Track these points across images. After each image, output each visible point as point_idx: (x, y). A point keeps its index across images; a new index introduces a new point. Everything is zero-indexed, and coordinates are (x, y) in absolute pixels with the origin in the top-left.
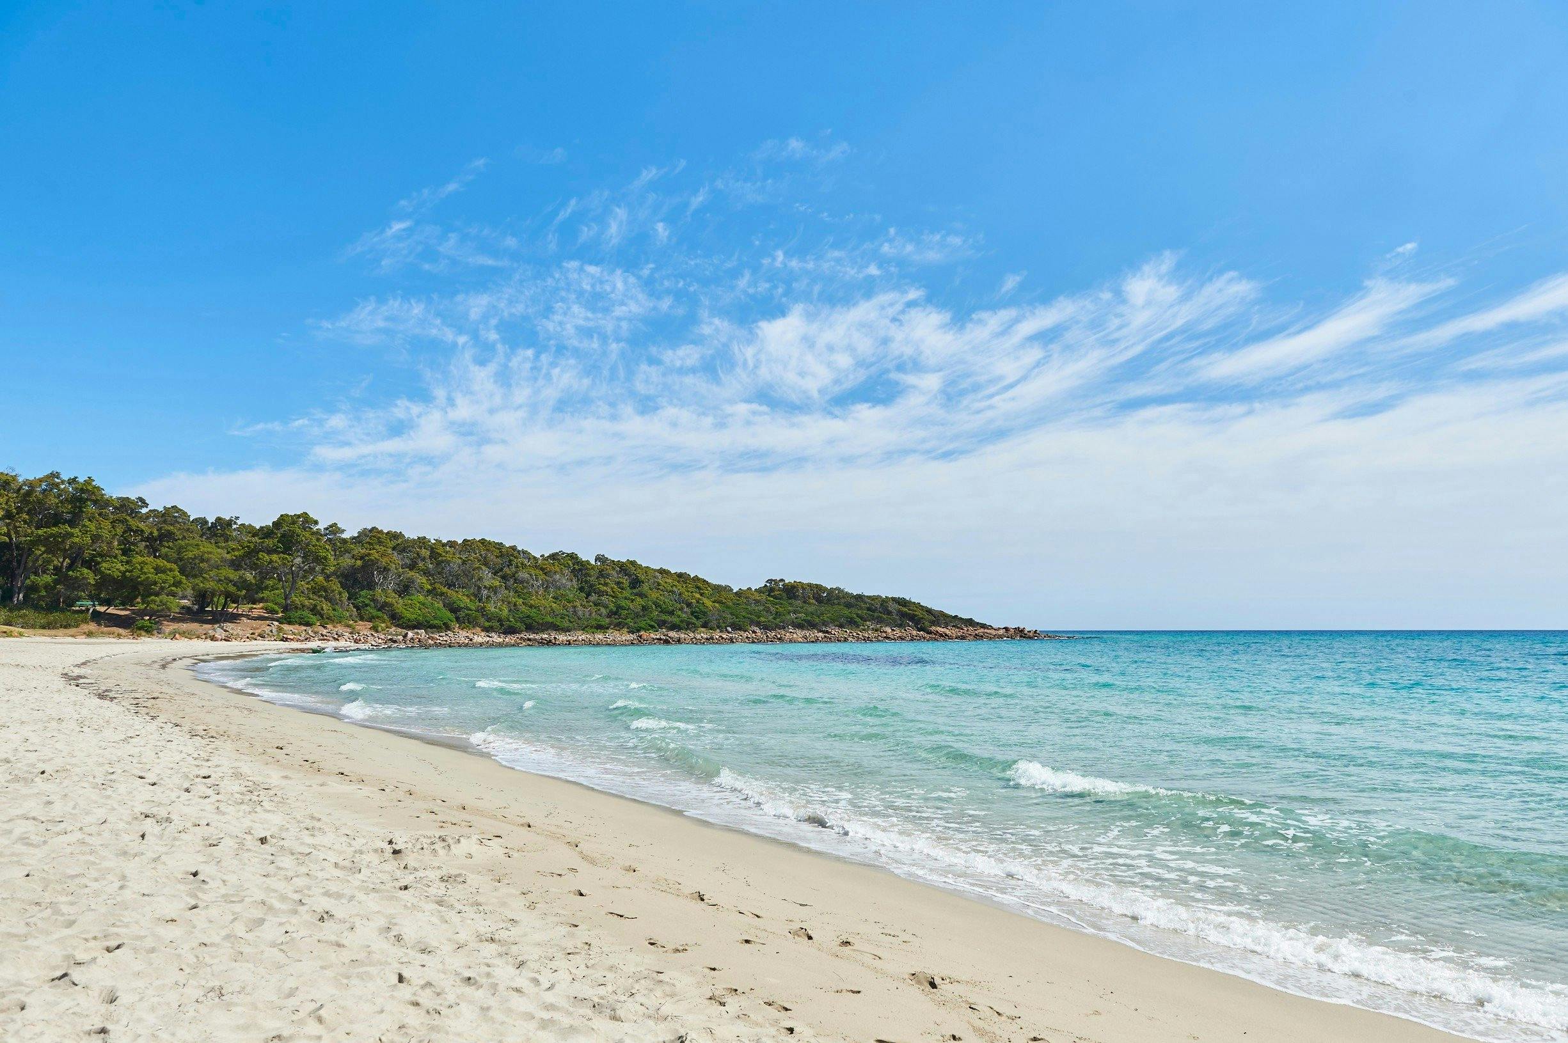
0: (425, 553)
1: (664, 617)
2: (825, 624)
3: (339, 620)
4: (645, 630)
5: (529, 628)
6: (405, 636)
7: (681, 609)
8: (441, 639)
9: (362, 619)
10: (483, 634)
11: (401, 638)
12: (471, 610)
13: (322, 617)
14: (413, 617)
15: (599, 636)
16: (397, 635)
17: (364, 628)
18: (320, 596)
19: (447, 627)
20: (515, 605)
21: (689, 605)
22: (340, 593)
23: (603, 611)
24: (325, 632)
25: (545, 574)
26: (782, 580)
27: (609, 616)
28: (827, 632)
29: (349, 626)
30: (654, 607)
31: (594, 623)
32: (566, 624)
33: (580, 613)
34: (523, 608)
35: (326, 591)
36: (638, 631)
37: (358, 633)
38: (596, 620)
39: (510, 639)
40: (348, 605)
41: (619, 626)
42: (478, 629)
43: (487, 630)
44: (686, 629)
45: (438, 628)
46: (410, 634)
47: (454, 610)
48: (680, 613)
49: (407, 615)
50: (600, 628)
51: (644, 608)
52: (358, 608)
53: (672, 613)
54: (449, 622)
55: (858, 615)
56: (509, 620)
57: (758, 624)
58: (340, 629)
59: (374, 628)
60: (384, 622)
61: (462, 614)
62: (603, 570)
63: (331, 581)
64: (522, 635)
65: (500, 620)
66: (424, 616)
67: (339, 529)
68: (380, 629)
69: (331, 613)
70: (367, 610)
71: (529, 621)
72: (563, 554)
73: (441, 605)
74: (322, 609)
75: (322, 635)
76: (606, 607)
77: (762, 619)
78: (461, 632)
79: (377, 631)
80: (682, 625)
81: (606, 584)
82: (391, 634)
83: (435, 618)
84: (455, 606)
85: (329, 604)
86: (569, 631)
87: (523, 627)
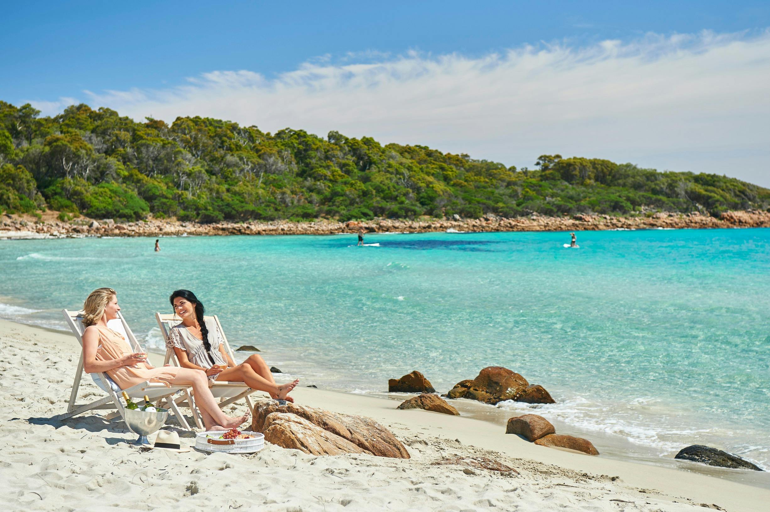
0: (126, 136)
1: (384, 204)
2: (582, 210)
3: (27, 209)
4: (356, 218)
5: (229, 217)
6: (91, 225)
7: (406, 195)
8: (130, 228)
9: (51, 208)
10: (178, 223)
11: (85, 227)
12: (166, 198)
13: (9, 207)
14: (102, 206)
15: (304, 225)
16: (83, 225)
17: (50, 217)
18: (9, 185)
19: (138, 217)
20: (218, 192)
21: (417, 190)
22: (28, 182)
23: (316, 197)
24: (8, 221)
25: (259, 156)
26: (558, 156)
27: (322, 203)
28: (580, 219)
29: (35, 216)
30: (374, 192)
31: (300, 211)
32: (270, 212)
33: (288, 200)
34: (226, 196)
35: (13, 179)
36: (349, 219)
37: (43, 223)
38: (304, 208)
39: (203, 229)
40: (36, 194)
41: (329, 214)
42: (174, 218)
43: (183, 219)
44: (405, 217)
45: (128, 218)
46: (96, 224)
47: (149, 197)
48: (403, 199)
49: (96, 203)
50: (307, 216)
51: (365, 194)
52: (46, 197)
53: (395, 199)
54: (141, 211)
55: (628, 199)
56: (206, 209)
57: (495, 211)
58: (25, 218)
59: (61, 218)
60: (72, 211)
61: (156, 203)
62: (328, 151)
63: (20, 168)
64: (220, 226)
65: (197, 209)
66: (114, 204)
67: (33, 110)
68: (66, 218)
69: (18, 202)
70: (56, 199)
71: (227, 210)
72: (291, 131)
73: (135, 193)
74: (9, 198)
75: (5, 225)
76: (319, 192)
77: (501, 205)
78: (154, 221)
79: (63, 220)
80: (400, 213)
81: (328, 167)
82: (77, 224)
83: (126, 206)
84: (151, 193)
85: (16, 193)
86: (273, 220)
87: (221, 216)
